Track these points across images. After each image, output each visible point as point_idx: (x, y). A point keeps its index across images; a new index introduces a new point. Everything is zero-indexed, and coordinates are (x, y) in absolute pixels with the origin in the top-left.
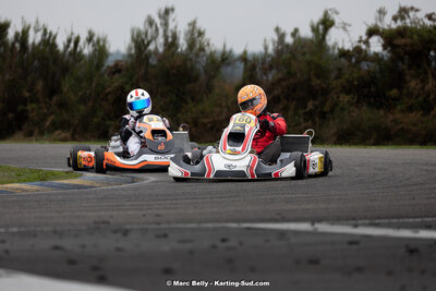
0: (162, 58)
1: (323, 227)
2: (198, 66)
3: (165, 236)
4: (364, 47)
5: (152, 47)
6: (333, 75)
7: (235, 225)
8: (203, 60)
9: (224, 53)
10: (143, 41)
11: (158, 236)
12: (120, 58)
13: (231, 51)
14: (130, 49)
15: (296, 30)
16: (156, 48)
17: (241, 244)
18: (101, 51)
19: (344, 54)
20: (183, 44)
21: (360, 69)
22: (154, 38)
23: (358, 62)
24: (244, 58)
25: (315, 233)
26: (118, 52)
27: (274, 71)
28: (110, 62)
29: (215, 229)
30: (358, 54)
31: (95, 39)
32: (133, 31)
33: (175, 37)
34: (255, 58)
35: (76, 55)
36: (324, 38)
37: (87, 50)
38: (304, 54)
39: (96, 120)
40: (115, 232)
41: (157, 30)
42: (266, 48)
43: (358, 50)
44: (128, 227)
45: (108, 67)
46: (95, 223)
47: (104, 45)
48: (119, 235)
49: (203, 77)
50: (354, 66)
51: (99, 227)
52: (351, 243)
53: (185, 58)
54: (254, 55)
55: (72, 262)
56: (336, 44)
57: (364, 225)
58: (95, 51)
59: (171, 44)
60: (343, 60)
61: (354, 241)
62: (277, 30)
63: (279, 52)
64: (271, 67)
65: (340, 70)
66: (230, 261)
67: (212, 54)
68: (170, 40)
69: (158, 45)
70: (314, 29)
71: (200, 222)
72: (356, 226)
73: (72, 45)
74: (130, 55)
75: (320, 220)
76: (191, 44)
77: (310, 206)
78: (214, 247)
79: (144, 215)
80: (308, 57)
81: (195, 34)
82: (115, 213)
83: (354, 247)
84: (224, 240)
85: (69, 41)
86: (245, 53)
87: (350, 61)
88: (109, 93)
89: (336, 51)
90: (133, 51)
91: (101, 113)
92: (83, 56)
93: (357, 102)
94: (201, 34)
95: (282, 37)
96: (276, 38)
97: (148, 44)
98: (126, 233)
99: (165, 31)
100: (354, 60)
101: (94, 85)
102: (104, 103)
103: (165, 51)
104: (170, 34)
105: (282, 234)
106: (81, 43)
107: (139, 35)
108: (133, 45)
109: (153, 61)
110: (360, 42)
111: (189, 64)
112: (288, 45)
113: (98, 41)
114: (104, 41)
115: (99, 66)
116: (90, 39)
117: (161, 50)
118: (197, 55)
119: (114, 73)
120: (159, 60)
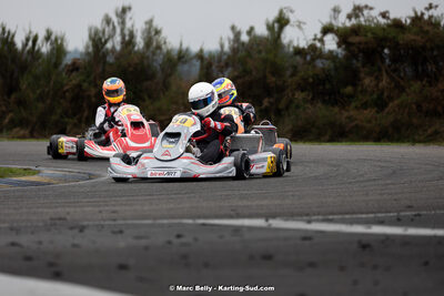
0: (120, 56)
1: (277, 223)
2: (155, 64)
3: (121, 232)
4: (318, 45)
5: (109, 45)
6: (288, 73)
7: (190, 221)
8: (160, 59)
9: (180, 51)
10: (100, 39)
11: (114, 233)
12: (78, 56)
13: (187, 50)
14: (87, 47)
15: (252, 29)
16: (113, 47)
17: (196, 239)
18: (59, 50)
19: (299, 52)
20: (140, 42)
21: (314, 67)
22: (112, 36)
23: (313, 59)
24: (200, 56)
25: (269, 229)
26: (76, 51)
27: (230, 69)
28: (68, 60)
29: (170, 225)
30: (313, 52)
31: (53, 37)
32: (90, 30)
33: (132, 35)
34: (211, 56)
35: (34, 53)
36: (279, 36)
37: (45, 48)
38: (260, 52)
39: (54, 118)
40: (72, 228)
41: (114, 28)
42: (222, 46)
43: (312, 48)
44: (85, 223)
45: (66, 65)
46: (52, 219)
47: (62, 44)
48: (76, 231)
49: (160, 75)
50: (309, 63)
51: (56, 223)
52: (305, 239)
53: (142, 56)
54: (210, 53)
55: (28, 259)
56: (291, 42)
57: (317, 221)
58: (52, 49)
59: (128, 42)
60: (298, 58)
61: (307, 237)
62: (233, 28)
63: (234, 50)
64: (227, 65)
65: (295, 67)
66: (185, 257)
67: (169, 52)
68: (127, 38)
69: (115, 43)
70: (270, 28)
71: (155, 219)
72: (309, 222)
73: (30, 43)
74: (88, 54)
75: (274, 216)
76: (148, 43)
77: (265, 202)
78: (169, 242)
79: (100, 212)
80: (263, 54)
81: (152, 33)
82: (72, 210)
83: (307, 242)
84: (179, 236)
85: (27, 40)
86: (201, 51)
87: (305, 58)
88: (67, 91)
89: (291, 49)
90: (91, 49)
91: (59, 111)
92: (42, 54)
93: (312, 99)
94: (158, 32)
95: (237, 35)
96: (232, 36)
97: (106, 42)
98: (82, 229)
99: (122, 30)
100: (308, 58)
101: (52, 83)
102: (62, 101)
103: (122, 49)
104: (127, 32)
105: (237, 230)
106: (39, 42)
107: (96, 32)
108: (90, 43)
109: (110, 59)
110: (315, 40)
111: (146, 62)
112: (243, 44)
113: (56, 39)
114: (62, 39)
115: (56, 65)
116: (48, 38)
117: (118, 48)
118: (154, 54)
119: (72, 71)
120: (117, 58)
